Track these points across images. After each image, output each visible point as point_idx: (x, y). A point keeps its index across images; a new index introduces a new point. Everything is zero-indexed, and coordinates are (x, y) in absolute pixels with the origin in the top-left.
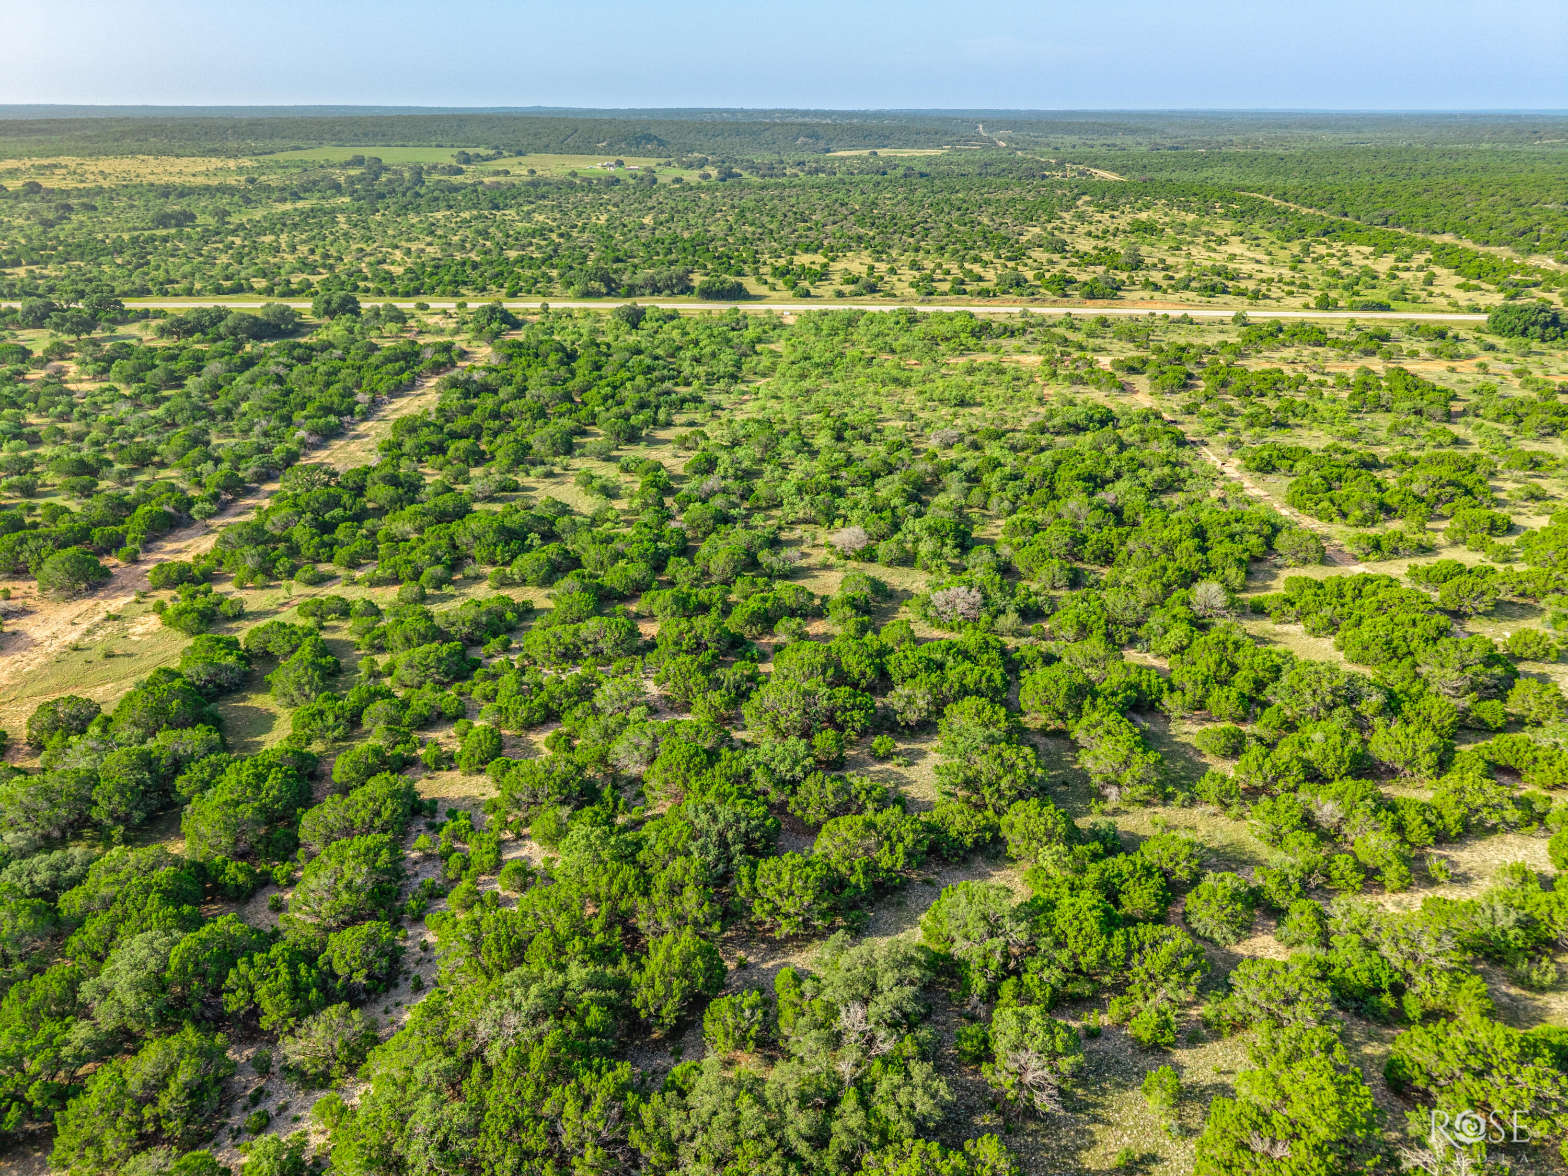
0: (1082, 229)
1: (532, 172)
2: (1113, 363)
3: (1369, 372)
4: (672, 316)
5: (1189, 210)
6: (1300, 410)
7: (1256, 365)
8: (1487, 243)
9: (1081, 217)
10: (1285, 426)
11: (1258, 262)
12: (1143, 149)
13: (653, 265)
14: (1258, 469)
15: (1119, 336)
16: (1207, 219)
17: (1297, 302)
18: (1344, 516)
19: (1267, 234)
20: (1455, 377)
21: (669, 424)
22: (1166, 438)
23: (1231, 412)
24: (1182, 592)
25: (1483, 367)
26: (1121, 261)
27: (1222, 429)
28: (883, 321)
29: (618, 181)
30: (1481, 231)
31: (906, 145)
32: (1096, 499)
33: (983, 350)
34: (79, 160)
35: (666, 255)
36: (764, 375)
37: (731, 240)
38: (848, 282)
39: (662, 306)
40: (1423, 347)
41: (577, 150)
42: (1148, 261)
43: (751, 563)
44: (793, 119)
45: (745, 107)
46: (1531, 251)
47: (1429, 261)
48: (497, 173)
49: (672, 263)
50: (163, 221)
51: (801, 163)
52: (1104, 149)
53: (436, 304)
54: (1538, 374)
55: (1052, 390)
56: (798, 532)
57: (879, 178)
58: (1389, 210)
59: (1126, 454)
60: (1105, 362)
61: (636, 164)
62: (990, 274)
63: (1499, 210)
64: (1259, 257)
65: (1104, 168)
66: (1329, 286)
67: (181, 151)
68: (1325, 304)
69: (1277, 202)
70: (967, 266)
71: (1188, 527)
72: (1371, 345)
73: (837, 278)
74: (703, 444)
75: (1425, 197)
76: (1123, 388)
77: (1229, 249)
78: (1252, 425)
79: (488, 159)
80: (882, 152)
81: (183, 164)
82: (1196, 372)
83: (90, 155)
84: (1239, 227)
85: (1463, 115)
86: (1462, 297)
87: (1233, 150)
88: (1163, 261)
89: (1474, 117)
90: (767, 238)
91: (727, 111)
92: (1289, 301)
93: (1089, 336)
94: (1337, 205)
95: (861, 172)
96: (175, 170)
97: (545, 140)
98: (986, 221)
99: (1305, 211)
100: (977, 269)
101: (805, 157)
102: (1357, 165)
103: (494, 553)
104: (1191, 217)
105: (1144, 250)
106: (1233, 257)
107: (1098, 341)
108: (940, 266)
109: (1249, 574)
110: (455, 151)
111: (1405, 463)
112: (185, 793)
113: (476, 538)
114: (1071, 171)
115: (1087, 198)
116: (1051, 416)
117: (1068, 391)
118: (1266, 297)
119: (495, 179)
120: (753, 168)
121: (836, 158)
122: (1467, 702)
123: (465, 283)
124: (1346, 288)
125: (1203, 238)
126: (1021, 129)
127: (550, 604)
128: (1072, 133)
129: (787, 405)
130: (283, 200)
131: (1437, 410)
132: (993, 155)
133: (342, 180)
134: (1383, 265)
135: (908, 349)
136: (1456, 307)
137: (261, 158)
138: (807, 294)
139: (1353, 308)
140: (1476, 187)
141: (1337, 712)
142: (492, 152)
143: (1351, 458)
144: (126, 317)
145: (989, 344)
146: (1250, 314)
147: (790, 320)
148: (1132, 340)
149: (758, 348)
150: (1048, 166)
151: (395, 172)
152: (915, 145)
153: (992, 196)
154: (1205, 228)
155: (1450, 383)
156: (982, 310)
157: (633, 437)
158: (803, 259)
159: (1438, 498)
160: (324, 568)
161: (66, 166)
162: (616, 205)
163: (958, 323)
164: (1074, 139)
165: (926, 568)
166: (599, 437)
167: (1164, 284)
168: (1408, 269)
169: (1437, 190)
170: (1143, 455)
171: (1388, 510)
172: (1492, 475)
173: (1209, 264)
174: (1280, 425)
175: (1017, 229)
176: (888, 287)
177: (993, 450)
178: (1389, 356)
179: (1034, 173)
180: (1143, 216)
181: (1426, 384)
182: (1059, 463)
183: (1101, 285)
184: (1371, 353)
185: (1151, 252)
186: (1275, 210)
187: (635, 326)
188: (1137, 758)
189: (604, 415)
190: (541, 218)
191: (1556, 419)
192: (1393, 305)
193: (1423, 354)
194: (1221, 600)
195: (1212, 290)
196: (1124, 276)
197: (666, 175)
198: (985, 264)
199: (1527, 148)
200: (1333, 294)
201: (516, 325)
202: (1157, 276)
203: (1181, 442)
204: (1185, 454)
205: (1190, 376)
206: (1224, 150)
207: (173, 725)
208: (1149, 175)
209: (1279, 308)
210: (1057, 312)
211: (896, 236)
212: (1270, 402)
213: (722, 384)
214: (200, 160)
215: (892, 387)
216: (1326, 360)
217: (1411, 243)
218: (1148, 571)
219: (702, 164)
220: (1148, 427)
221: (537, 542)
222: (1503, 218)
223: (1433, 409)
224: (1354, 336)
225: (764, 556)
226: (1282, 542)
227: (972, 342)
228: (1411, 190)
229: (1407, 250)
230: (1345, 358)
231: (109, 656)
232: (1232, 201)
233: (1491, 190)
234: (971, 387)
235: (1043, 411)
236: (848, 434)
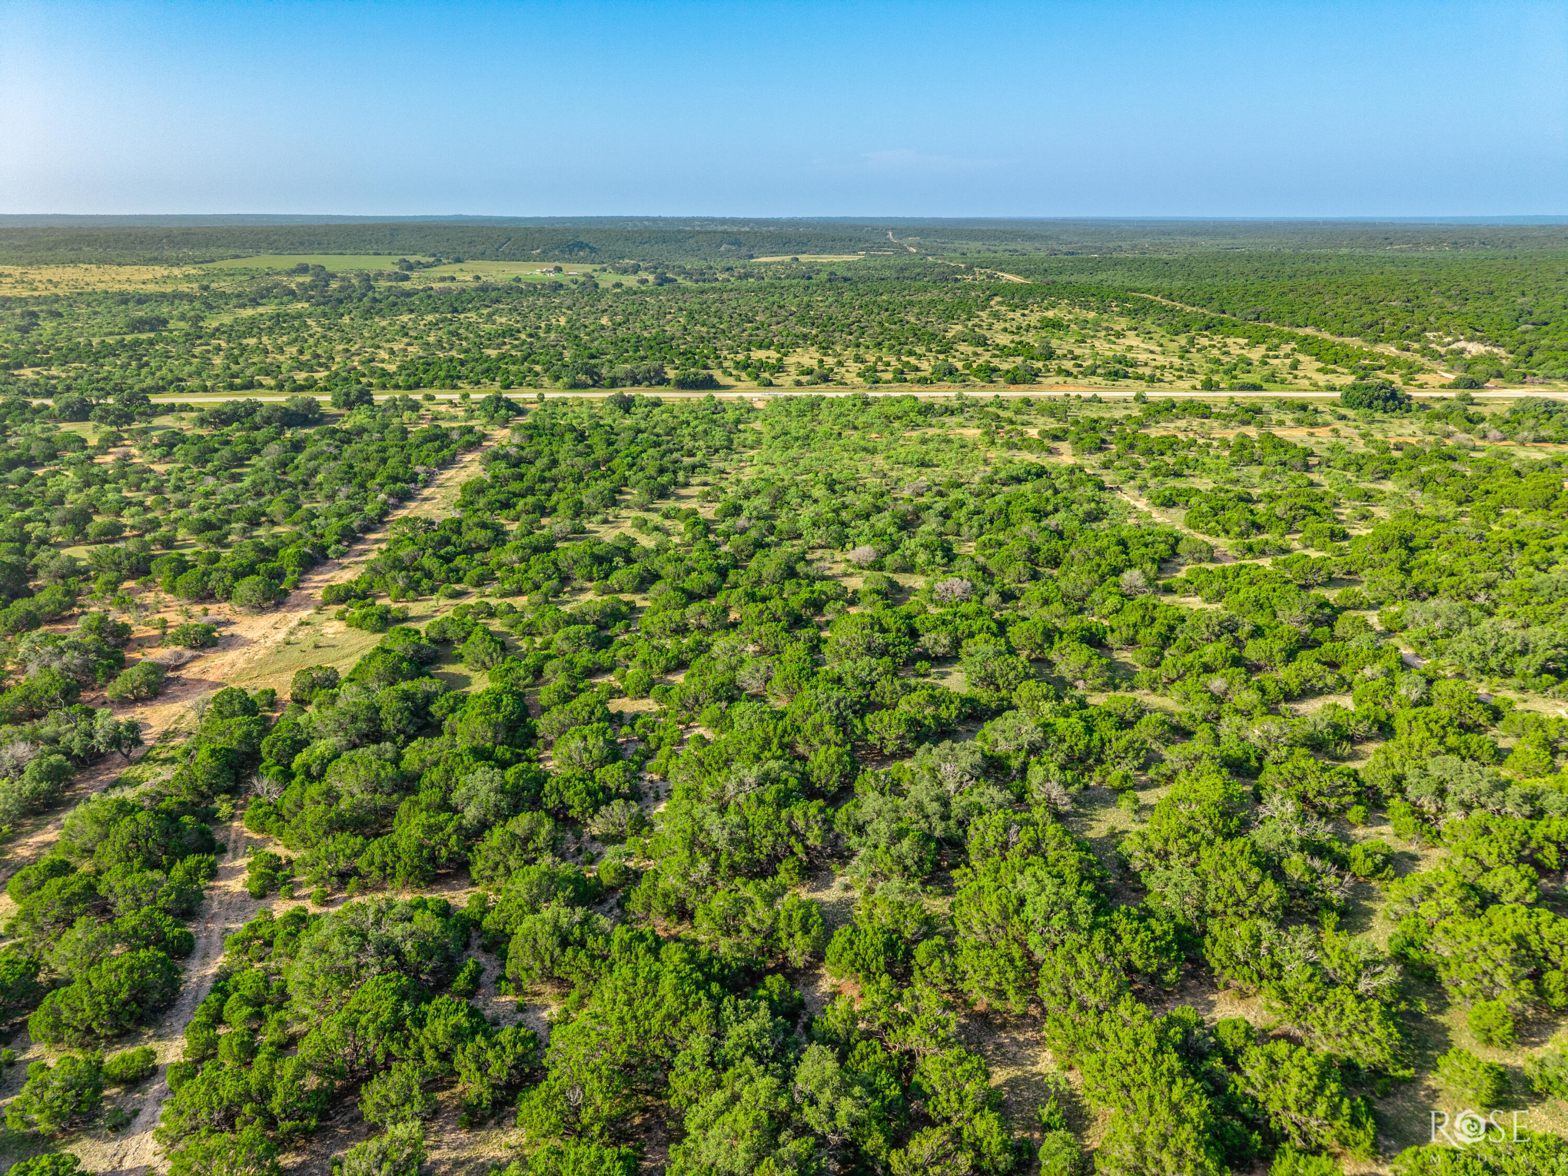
0: (999, 326)
1: (478, 278)
2: (1040, 433)
3: (1245, 436)
4: (657, 404)
5: (1089, 309)
6: (1192, 464)
7: (1155, 432)
8: (1341, 334)
9: (996, 316)
10: (1181, 475)
11: (1152, 352)
12: (1042, 254)
13: (626, 361)
14: (1162, 504)
15: (1042, 412)
16: (1105, 316)
17: (1187, 384)
18: (1227, 532)
19: (1158, 329)
20: (1313, 440)
21: (687, 485)
22: (1090, 484)
23: (1138, 467)
24: (1114, 578)
25: (1336, 432)
26: (1036, 352)
27: (1132, 478)
28: (841, 404)
29: (561, 286)
30: (1336, 325)
31: (823, 251)
32: (1043, 524)
33: (930, 426)
34: (20, 269)
35: (636, 351)
36: (752, 448)
37: (689, 338)
38: (802, 373)
39: (646, 395)
40: (1288, 418)
41: (512, 257)
42: (1059, 352)
43: (791, 573)
44: (712, 228)
45: (664, 215)
46: (1377, 340)
47: (1294, 350)
48: (443, 279)
49: (643, 358)
50: (138, 325)
51: (729, 269)
52: (1007, 254)
53: (441, 396)
54: (1379, 436)
55: (993, 454)
56: (819, 553)
57: (807, 282)
58: (1260, 308)
59: (1060, 496)
60: (1033, 432)
61: (575, 271)
62: (924, 365)
63: (1352, 307)
64: (1153, 348)
65: (1008, 272)
66: (1212, 371)
67: (120, 260)
68: (1209, 386)
69: (1165, 302)
70: (904, 358)
71: (1114, 540)
72: (1247, 417)
73: (792, 369)
74: (722, 497)
75: (1291, 296)
76: (1051, 452)
77: (1127, 342)
78: (1156, 475)
79: (428, 266)
80: (804, 258)
81: (126, 272)
82: (1109, 438)
83: (31, 264)
84: (1133, 323)
85: (1325, 223)
86: (1321, 379)
87: (1123, 255)
88: (1071, 352)
89: (1335, 224)
90: (721, 336)
91: (648, 219)
92: (1179, 383)
93: (1016, 413)
94: (1216, 304)
95: (788, 277)
96: (123, 278)
97: (481, 248)
98: (913, 320)
99: (1189, 309)
100: (913, 360)
101: (731, 263)
102: (1233, 268)
103: (591, 572)
104: (1092, 315)
105: (1054, 343)
106: (1130, 348)
107: (1025, 417)
108: (880, 359)
109: (1160, 569)
110: (396, 259)
111: (1272, 498)
112: (439, 714)
113: (575, 562)
114: (980, 275)
115: (998, 299)
116: (996, 472)
117: (1007, 455)
118: (1160, 380)
119: (441, 285)
120: (688, 274)
121: (760, 265)
122: (1306, 629)
123: (459, 378)
124: (1226, 372)
125: (1103, 333)
126: (928, 235)
127: (647, 603)
128: (975, 239)
129: (781, 470)
130: (243, 306)
131: (1297, 462)
132: (905, 260)
133: (293, 286)
134: (1256, 354)
135: (869, 426)
136: (1316, 387)
137: (204, 266)
138: (770, 384)
139: (1232, 388)
140: (1333, 287)
141: (1223, 638)
142: (432, 259)
143: (1231, 495)
144: (157, 411)
145: (934, 421)
146: (1148, 394)
147: (759, 405)
148: (1053, 415)
149: (741, 427)
150: (957, 270)
151: (343, 279)
152: (832, 251)
153: (913, 298)
154: (1105, 324)
155: (1310, 443)
156: (924, 395)
157: (663, 494)
158: (758, 355)
159: (1294, 518)
160: (458, 587)
161: (10, 275)
162: (569, 308)
163: (907, 404)
164: (978, 245)
165: (923, 572)
166: (633, 495)
167: (1075, 371)
168: (1277, 357)
169: (1301, 291)
170: (1072, 496)
171: (1259, 528)
172: (1336, 505)
173: (1111, 354)
174: (1177, 475)
175: (942, 326)
176: (838, 377)
177: (955, 495)
178: (1261, 425)
179: (947, 277)
180: (1050, 314)
181: (1289, 444)
182: (1009, 503)
183: (1021, 372)
184: (1247, 423)
185: (1061, 345)
186: (1163, 308)
187: (627, 411)
188: (1095, 662)
189: (633, 479)
190: (504, 320)
191: (1387, 467)
192: (1265, 386)
193: (1288, 423)
194: (1141, 582)
195: (1115, 375)
196: (1039, 365)
197: (607, 280)
198: (919, 357)
199: (1381, 253)
200: (1216, 378)
201: (521, 412)
202: (1068, 365)
203: (1101, 487)
204: (1105, 495)
205: (1104, 441)
206: (1115, 255)
207: (405, 678)
208: (1050, 278)
209: (1172, 390)
210: (987, 395)
211: (837, 334)
212: (1169, 459)
213: (722, 453)
214: (143, 268)
215: (863, 454)
216: (1212, 428)
217: (1280, 335)
218: (1088, 567)
219: (636, 270)
220: (1074, 478)
221: (621, 564)
222: (1355, 313)
223: (1294, 461)
224: (1233, 409)
225: (800, 567)
226: (1182, 548)
227: (920, 419)
228: (1279, 290)
229: (1276, 341)
230: (1226, 427)
231: (317, 647)
232: (1126, 300)
233: (1346, 290)
234: (927, 453)
235: (988, 469)
236: (838, 487)
